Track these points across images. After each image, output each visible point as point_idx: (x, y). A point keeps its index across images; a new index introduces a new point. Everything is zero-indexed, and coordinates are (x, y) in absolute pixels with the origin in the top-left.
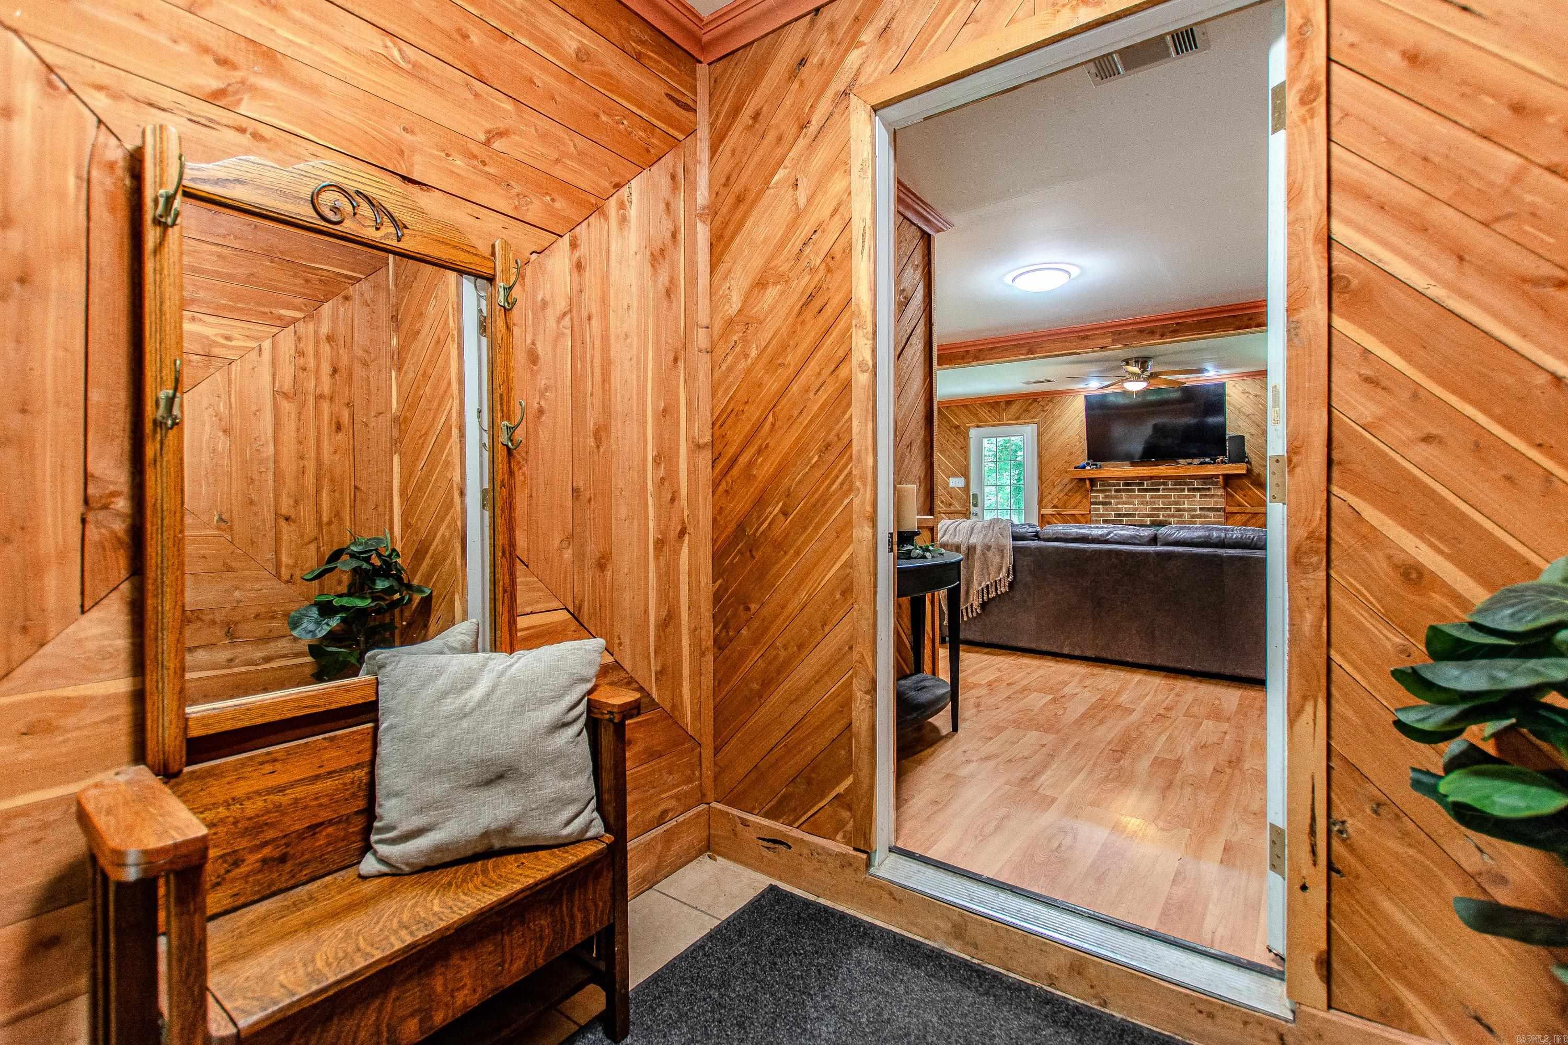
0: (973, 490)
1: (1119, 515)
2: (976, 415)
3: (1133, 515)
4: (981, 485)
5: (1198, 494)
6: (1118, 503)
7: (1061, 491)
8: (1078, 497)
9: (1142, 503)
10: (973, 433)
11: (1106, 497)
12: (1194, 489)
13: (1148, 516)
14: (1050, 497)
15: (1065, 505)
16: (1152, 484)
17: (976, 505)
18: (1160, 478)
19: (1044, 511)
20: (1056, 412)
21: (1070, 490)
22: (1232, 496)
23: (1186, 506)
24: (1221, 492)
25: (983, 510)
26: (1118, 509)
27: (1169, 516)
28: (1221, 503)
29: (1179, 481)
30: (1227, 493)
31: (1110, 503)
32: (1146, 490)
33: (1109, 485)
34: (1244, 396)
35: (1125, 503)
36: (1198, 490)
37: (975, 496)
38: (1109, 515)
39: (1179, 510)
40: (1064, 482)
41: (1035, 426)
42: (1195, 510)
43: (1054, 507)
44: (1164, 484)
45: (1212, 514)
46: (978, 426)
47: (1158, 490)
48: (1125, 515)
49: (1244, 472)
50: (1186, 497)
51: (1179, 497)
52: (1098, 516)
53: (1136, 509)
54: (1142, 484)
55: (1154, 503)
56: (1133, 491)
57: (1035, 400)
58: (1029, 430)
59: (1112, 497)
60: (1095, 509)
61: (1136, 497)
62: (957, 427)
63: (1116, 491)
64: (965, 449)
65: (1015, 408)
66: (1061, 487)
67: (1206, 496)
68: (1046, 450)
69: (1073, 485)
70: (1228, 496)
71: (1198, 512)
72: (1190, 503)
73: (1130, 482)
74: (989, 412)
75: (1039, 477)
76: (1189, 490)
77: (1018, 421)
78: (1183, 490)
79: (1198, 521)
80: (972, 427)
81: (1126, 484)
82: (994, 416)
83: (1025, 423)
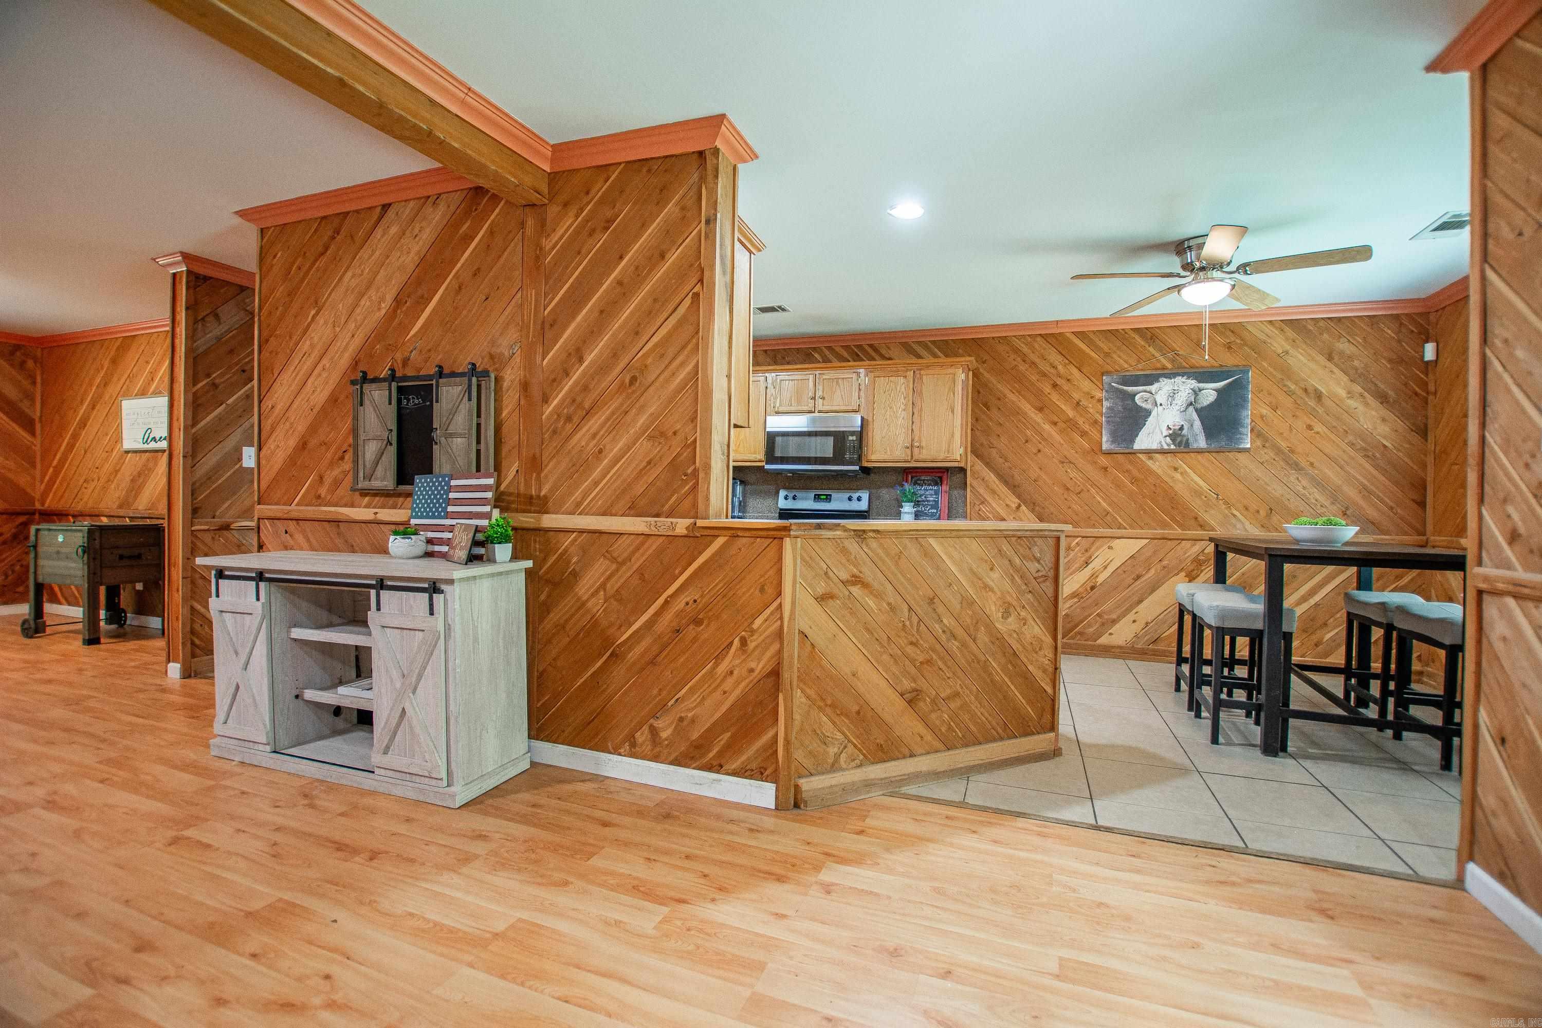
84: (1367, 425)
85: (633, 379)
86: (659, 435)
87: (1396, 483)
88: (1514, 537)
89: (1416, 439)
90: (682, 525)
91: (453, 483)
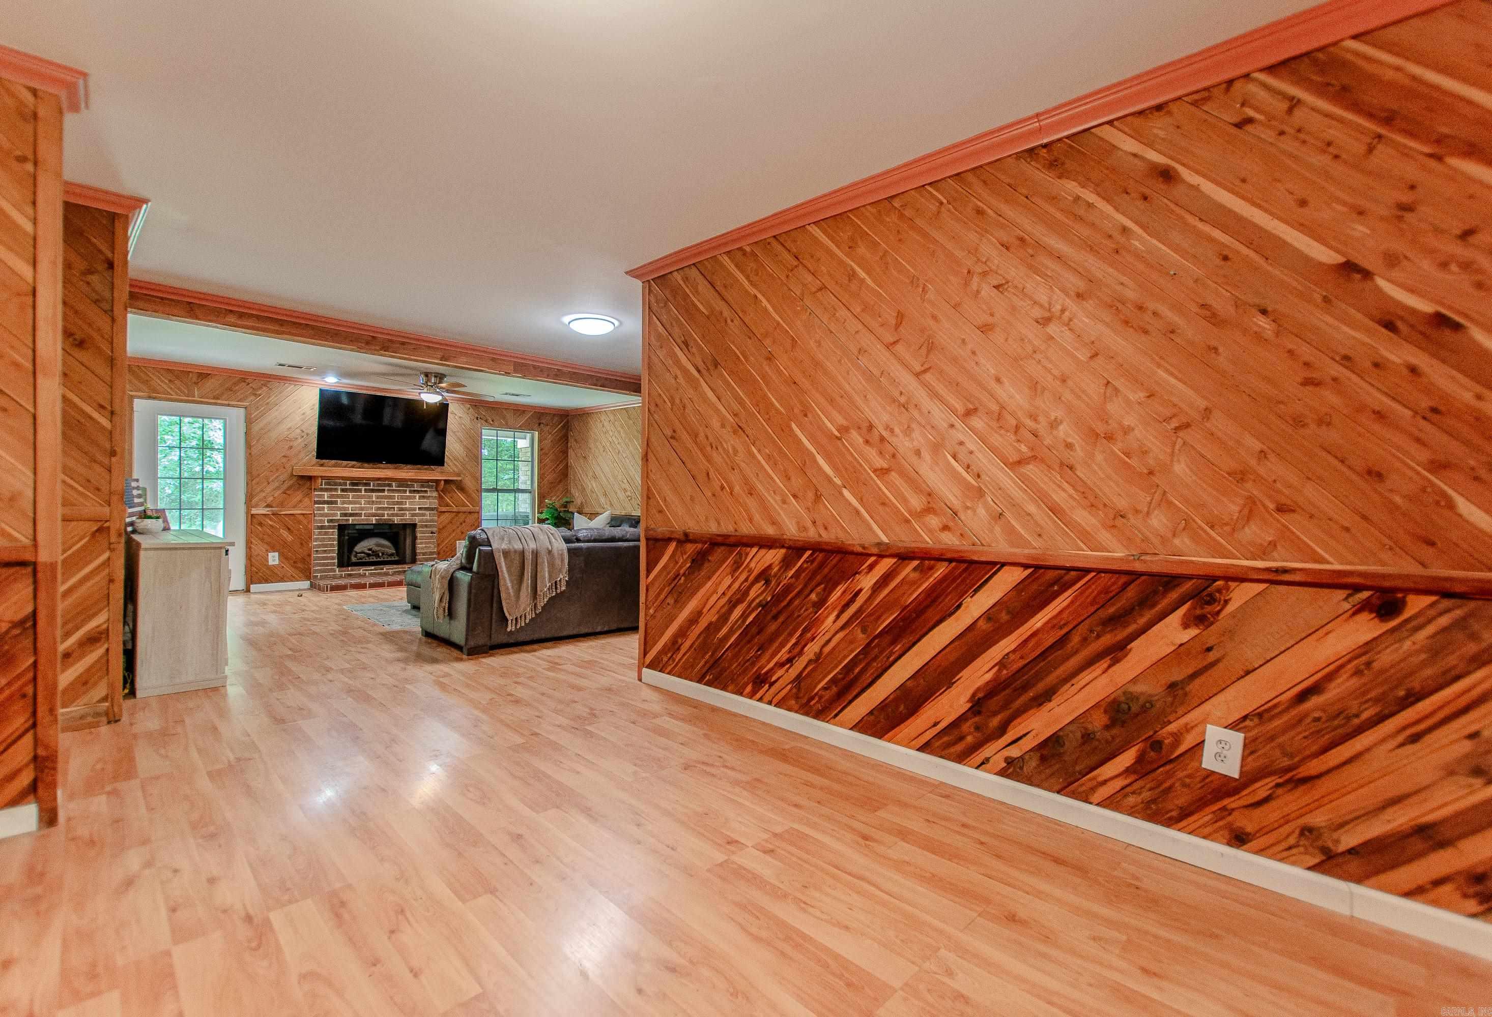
1: (345, 515)
2: (146, 382)
3: (360, 515)
4: (153, 476)
5: (417, 495)
6: (343, 503)
7: (278, 488)
8: (299, 496)
9: (369, 503)
10: (141, 406)
11: (332, 496)
12: (414, 491)
13: (374, 515)
14: (261, 494)
15: (282, 505)
16: (379, 485)
18: (386, 479)
19: (254, 511)
20: (272, 399)
21: (289, 488)
22: (443, 498)
23: (407, 506)
24: (435, 494)
26: (345, 509)
27: (393, 515)
28: (434, 503)
29: (402, 483)
30: (439, 494)
32: (373, 491)
33: (336, 484)
34: (452, 416)
35: (350, 503)
36: (418, 492)
38: (335, 515)
39: (401, 509)
40: (282, 478)
41: (242, 411)
42: (415, 509)
43: (268, 506)
44: (390, 485)
45: (427, 513)
46: (149, 397)
47: (383, 491)
48: (351, 515)
49: (452, 478)
50: (408, 498)
51: (402, 497)
52: (322, 515)
53: (362, 509)
54: (369, 485)
55: (380, 503)
56: (360, 491)
57: (244, 380)
58: (237, 415)
59: (338, 496)
60: (319, 509)
61: (362, 496)
63: (343, 490)
65: (210, 384)
66: (277, 484)
67: (424, 497)
68: (258, 441)
69: (291, 482)
70: (440, 498)
71: (417, 511)
72: (411, 503)
73: (356, 482)
74: (170, 381)
75: (249, 472)
76: (410, 492)
77: (219, 401)
78: (405, 491)
79: (417, 520)
80: (139, 397)
81: (353, 484)
82: (179, 389)
83: (229, 405)
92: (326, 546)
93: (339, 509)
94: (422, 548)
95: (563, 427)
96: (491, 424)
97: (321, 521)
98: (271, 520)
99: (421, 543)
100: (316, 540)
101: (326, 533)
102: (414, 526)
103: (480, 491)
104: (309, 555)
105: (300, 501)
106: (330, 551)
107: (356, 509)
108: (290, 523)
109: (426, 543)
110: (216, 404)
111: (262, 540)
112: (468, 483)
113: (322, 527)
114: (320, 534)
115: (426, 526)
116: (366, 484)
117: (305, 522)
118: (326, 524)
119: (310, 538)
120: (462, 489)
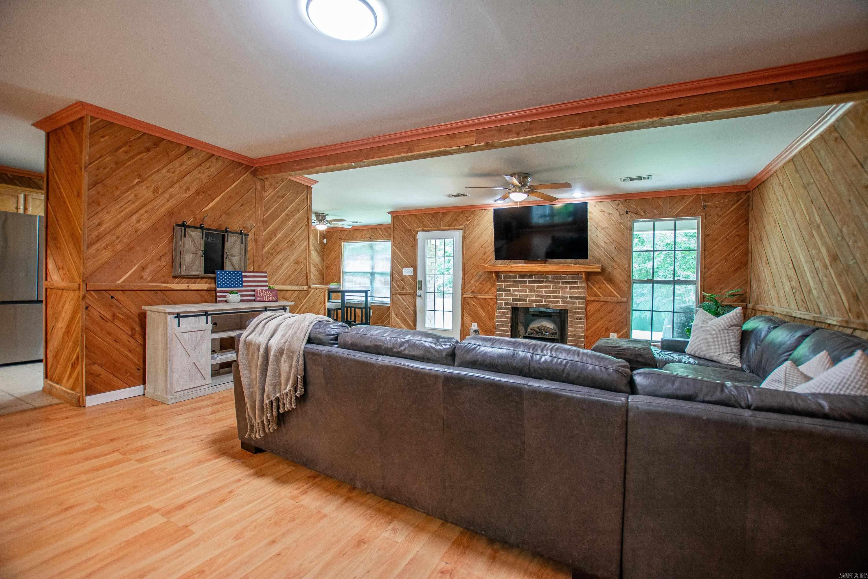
0: (419, 278)
1: (516, 300)
2: (422, 222)
3: (525, 301)
4: (424, 275)
5: (569, 286)
6: (515, 291)
7: (477, 281)
8: (489, 285)
9: (531, 291)
10: (421, 235)
11: (508, 286)
12: (566, 282)
13: (535, 301)
14: (470, 285)
15: (480, 292)
16: (539, 277)
17: (420, 289)
18: (543, 273)
19: (465, 295)
20: (476, 221)
21: (483, 280)
22: (591, 288)
23: (560, 295)
24: (584, 285)
25: (425, 293)
26: (515, 296)
27: (549, 302)
28: (584, 293)
29: (556, 275)
30: (588, 285)
31: (510, 291)
32: (535, 282)
33: (510, 277)
34: (601, 214)
35: (519, 291)
36: (569, 283)
37: (420, 282)
38: (510, 300)
39: (555, 298)
40: (480, 273)
41: (461, 231)
42: (566, 298)
43: (472, 293)
44: (547, 278)
45: (577, 301)
46: (423, 231)
47: (542, 282)
48: (520, 300)
49: (599, 270)
50: (561, 288)
51: (556, 287)
52: (502, 300)
53: (527, 296)
55: (539, 291)
56: (525, 282)
57: (462, 212)
58: (458, 234)
59: (511, 286)
60: (500, 296)
61: (527, 286)
62: (409, 231)
63: (514, 282)
64: (414, 247)
65: (448, 218)
66: (477, 278)
67: (573, 288)
68: (469, 249)
69: (485, 276)
70: (589, 288)
71: (568, 300)
72: (563, 292)
73: (523, 276)
74: (431, 220)
75: (463, 270)
76: (563, 283)
77: (450, 228)
78: (559, 283)
79: (568, 306)
80: (420, 231)
81: (521, 277)
82: (434, 223)
83: (455, 229)
84: (315, 258)
85: (291, 246)
86: (297, 263)
87: (319, 274)
88: (398, 286)
89: (322, 263)
90: (306, 287)
91: (244, 274)
92: (503, 321)
93: (512, 295)
94: (572, 331)
95: (741, 206)
96: (644, 215)
97: (501, 304)
98: (473, 301)
99: (571, 327)
100: (498, 317)
101: (503, 313)
102: (566, 311)
103: (629, 282)
104: (494, 327)
105: (490, 289)
106: (505, 326)
107: (522, 296)
108: (483, 303)
109: (576, 327)
110: (449, 230)
111: (469, 314)
112: (618, 274)
113: (501, 308)
114: (499, 313)
115: (576, 313)
116: (530, 277)
117: (492, 303)
118: (504, 306)
119: (494, 315)
120: (610, 280)
